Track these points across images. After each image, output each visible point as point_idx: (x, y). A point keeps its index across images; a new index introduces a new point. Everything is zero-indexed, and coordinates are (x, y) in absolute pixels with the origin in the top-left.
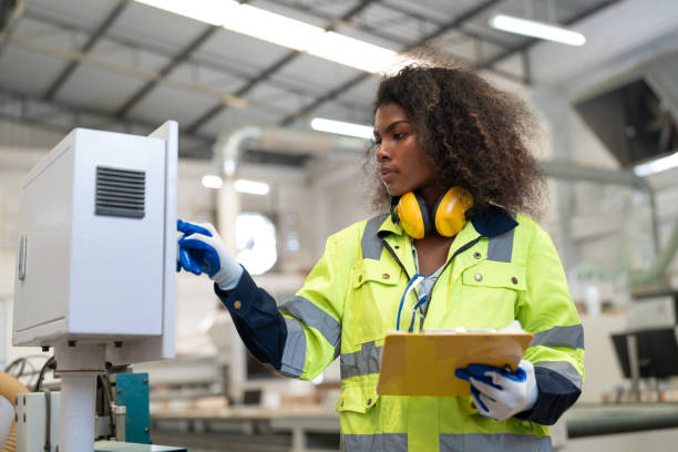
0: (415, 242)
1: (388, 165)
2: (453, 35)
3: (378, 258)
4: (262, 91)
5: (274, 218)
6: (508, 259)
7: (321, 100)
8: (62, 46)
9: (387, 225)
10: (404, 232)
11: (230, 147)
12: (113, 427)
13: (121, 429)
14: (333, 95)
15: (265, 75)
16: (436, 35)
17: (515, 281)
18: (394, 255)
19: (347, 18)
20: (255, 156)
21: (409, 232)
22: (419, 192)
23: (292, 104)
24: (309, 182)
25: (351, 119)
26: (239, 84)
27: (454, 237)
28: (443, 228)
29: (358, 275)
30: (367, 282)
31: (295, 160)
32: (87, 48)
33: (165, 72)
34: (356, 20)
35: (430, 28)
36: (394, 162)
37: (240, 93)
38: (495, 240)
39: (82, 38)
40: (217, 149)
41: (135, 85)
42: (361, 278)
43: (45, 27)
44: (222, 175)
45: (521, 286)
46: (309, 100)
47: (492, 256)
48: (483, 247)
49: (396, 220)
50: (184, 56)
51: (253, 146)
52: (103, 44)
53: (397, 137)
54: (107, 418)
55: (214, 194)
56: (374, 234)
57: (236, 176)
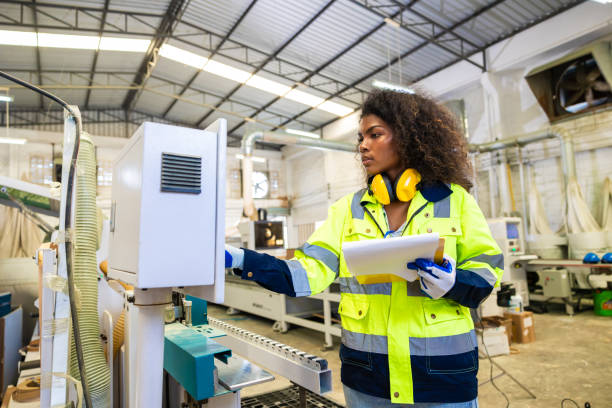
0: (385, 207)
1: (367, 155)
2: (351, 90)
3: (363, 218)
4: (262, 115)
5: (267, 174)
6: (447, 215)
7: (290, 120)
8: (170, 93)
9: (366, 197)
10: (377, 202)
11: (248, 141)
12: (184, 313)
13: (188, 316)
14: (295, 118)
15: (264, 108)
16: (343, 91)
17: (454, 230)
18: (372, 218)
19: (303, 81)
20: (261, 145)
21: (380, 200)
22: (384, 174)
23: (277, 122)
24: (283, 158)
25: (303, 129)
26: (253, 112)
27: (410, 202)
28: (402, 196)
29: (348, 229)
30: (356, 234)
31: (278, 147)
32: (181, 93)
33: (218, 106)
34: (307, 82)
35: (341, 87)
36: (371, 153)
37: (252, 117)
38: (438, 203)
39: (179, 89)
40: (242, 142)
41: (205, 111)
42: (350, 231)
43: (162, 83)
44: (245, 155)
45: (459, 232)
46: (284, 120)
47: (437, 215)
48: (430, 208)
49: (371, 193)
50: (226, 98)
51: (259, 141)
52: (188, 91)
53: (374, 136)
54: (180, 307)
55: (241, 163)
56: (358, 204)
57: (251, 154)
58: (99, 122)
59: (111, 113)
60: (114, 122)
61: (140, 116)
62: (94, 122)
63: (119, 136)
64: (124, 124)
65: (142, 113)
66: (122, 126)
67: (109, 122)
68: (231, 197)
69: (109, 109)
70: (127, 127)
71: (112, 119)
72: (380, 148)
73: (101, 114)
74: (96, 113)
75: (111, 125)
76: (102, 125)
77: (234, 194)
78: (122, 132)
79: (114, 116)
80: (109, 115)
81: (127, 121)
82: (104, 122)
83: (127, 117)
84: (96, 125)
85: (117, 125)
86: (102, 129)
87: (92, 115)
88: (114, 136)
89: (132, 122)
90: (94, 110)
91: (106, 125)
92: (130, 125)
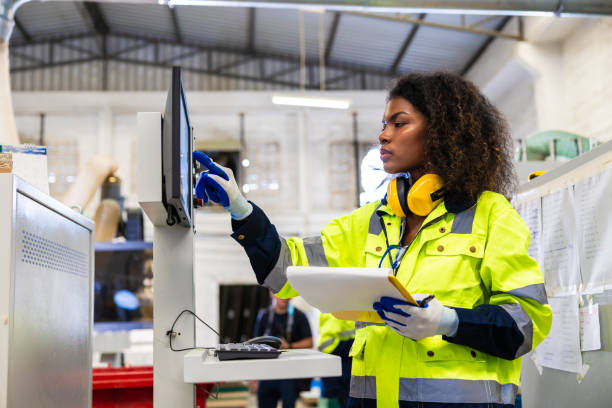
38: (459, 216)
45: (479, 254)
47: (455, 230)
53: (397, 125)
58: (51, 64)
59: (76, 43)
60: (81, 61)
61: (132, 43)
62: (43, 65)
63: (90, 88)
64: (101, 64)
65: (136, 37)
66: (96, 68)
67: (71, 63)
68: (331, 207)
69: (72, 37)
70: (105, 71)
71: (76, 55)
72: (404, 142)
73: (57, 48)
74: (47, 47)
75: (76, 69)
76: (57, 70)
77: (339, 200)
78: (95, 80)
79: (81, 50)
80: (71, 48)
81: (105, 56)
82: (62, 64)
83: (104, 49)
84: (47, 72)
85: (85, 66)
86: (57, 77)
87: (39, 52)
88: (81, 88)
89: (116, 57)
90: (43, 42)
91: (66, 69)
92: (112, 64)
